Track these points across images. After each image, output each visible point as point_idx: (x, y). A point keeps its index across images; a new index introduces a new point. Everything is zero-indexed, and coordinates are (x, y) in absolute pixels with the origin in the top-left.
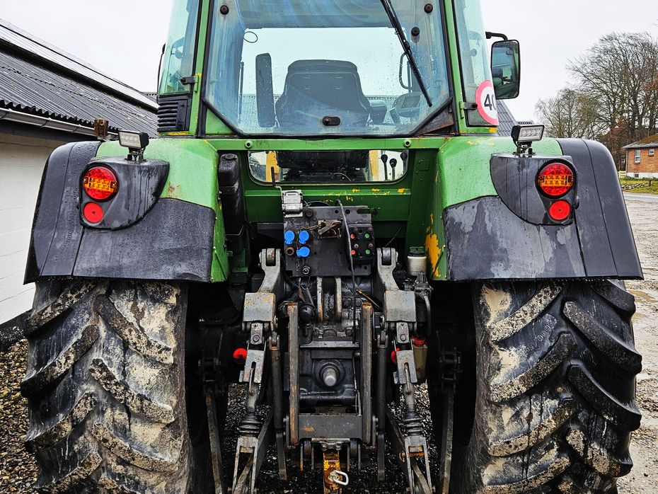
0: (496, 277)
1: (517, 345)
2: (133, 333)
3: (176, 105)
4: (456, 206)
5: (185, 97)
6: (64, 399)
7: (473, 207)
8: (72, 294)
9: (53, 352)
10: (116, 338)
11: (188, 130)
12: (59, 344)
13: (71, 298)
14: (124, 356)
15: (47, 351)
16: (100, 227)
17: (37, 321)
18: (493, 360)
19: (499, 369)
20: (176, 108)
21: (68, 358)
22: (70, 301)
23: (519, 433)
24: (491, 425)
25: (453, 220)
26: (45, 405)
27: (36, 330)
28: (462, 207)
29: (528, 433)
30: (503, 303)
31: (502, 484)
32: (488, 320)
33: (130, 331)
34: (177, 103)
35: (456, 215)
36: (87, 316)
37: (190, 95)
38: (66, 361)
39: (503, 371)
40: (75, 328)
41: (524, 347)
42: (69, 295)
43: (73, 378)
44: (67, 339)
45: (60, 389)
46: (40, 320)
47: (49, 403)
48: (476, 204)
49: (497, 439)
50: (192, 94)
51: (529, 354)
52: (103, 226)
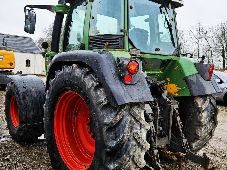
0: (207, 94)
1: (206, 111)
2: (142, 121)
3: (118, 39)
4: (190, 76)
5: (122, 37)
6: (125, 149)
7: (195, 76)
8: (123, 109)
9: (121, 132)
10: (138, 123)
11: (125, 49)
12: (122, 129)
13: (123, 111)
14: (141, 129)
15: (119, 132)
16: (130, 84)
17: (115, 121)
18: (200, 115)
19: (202, 117)
20: (119, 40)
21: (128, 133)
22: (123, 112)
23: (206, 132)
24: (198, 132)
25: (190, 80)
26: (119, 153)
27: (115, 125)
28: (192, 76)
29: (207, 132)
30: (201, 101)
31: (198, 146)
32: (198, 105)
33: (142, 120)
34: (119, 38)
35: (191, 78)
36: (128, 117)
37: (124, 36)
38: (128, 134)
39: (203, 118)
40: (126, 122)
41: (207, 111)
42: (122, 110)
43: (128, 140)
44: (125, 126)
45: (124, 146)
46: (116, 121)
47: (121, 152)
48: (195, 75)
49: (201, 135)
50: (125, 36)
51: (208, 112)
52: (131, 84)
